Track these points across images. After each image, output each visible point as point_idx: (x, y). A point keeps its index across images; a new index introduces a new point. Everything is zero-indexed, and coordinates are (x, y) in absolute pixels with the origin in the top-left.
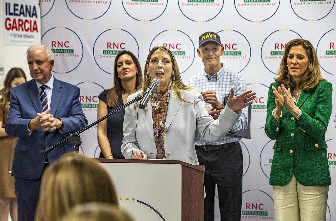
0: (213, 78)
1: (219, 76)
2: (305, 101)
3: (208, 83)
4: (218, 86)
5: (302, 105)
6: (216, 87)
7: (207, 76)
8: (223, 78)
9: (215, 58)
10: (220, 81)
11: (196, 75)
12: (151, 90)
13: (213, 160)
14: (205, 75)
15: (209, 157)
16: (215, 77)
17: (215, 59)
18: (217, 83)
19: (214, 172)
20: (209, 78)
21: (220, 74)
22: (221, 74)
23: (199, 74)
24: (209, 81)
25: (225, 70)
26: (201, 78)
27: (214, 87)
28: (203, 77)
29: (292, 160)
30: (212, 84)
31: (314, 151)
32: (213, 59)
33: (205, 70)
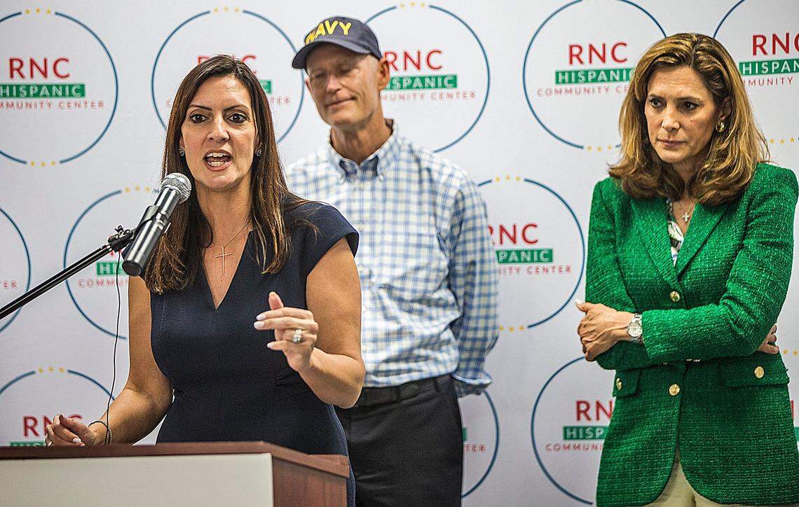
0: (364, 169)
1: (382, 163)
2: (709, 236)
3: (345, 186)
4: (379, 195)
5: (699, 250)
6: (374, 200)
7: (342, 164)
8: (397, 169)
9: (353, 98)
10: (385, 180)
11: (302, 161)
12: (163, 212)
13: (369, 437)
14: (331, 161)
15: (353, 428)
16: (371, 165)
17: (352, 103)
18: (379, 185)
19: (370, 477)
20: (349, 169)
21: (385, 155)
22: (390, 156)
23: (312, 158)
24: (349, 181)
25: (400, 141)
26: (321, 173)
27: (368, 200)
28: (328, 168)
29: (675, 417)
30: (361, 190)
31: (750, 388)
32: (345, 103)
33: (332, 143)
